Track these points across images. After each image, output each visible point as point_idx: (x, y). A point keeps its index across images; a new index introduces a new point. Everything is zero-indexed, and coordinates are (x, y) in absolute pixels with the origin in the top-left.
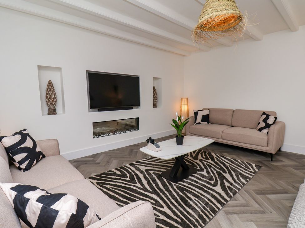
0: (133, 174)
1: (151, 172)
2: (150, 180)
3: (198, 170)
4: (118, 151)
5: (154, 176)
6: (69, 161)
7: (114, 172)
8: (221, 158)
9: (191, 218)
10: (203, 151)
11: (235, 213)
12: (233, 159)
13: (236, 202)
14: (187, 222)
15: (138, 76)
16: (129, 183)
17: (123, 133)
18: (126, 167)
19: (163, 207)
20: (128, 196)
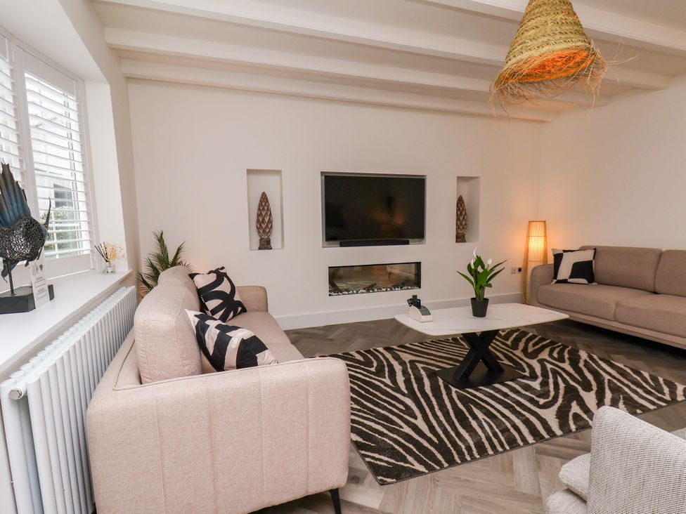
0: (385, 363)
1: (420, 366)
2: (412, 377)
3: (524, 377)
4: (372, 326)
5: (423, 373)
6: (285, 331)
7: (352, 356)
8: (600, 362)
9: (459, 443)
10: (560, 344)
11: (557, 456)
12: (630, 368)
13: (577, 441)
14: (449, 446)
15: (424, 176)
16: (372, 376)
17: (387, 290)
18: (378, 351)
19: (416, 418)
20: (363, 392)
